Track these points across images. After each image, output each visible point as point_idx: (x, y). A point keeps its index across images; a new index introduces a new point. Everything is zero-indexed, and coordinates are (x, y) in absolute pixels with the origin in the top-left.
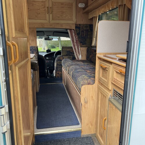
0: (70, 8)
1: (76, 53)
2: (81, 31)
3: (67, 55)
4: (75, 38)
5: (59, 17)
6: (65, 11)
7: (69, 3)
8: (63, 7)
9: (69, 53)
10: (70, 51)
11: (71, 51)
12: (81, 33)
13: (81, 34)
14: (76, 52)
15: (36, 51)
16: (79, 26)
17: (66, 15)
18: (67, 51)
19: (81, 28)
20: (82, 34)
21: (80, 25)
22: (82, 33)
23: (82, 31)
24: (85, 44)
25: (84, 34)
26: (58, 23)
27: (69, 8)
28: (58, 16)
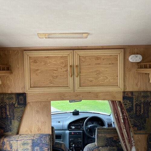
0: (113, 64)
1: (125, 142)
2: (134, 104)
3: (106, 146)
4: (121, 115)
5: (91, 81)
6: (103, 69)
7: (111, 56)
8: (99, 64)
9: (110, 142)
10: (113, 138)
11: (115, 139)
12: (134, 109)
13: (134, 111)
14: (124, 140)
15: (47, 146)
16: (130, 95)
17: (106, 76)
18: (107, 139)
19: (134, 98)
20: (136, 111)
21: (132, 93)
22: (136, 108)
23: (137, 105)
24: (144, 128)
25: (140, 111)
26: (90, 92)
27: (110, 64)
28: (90, 79)
